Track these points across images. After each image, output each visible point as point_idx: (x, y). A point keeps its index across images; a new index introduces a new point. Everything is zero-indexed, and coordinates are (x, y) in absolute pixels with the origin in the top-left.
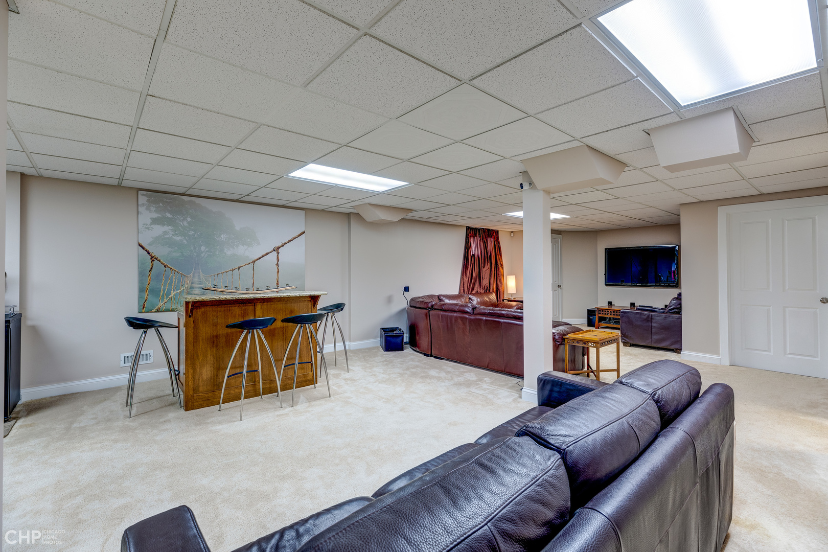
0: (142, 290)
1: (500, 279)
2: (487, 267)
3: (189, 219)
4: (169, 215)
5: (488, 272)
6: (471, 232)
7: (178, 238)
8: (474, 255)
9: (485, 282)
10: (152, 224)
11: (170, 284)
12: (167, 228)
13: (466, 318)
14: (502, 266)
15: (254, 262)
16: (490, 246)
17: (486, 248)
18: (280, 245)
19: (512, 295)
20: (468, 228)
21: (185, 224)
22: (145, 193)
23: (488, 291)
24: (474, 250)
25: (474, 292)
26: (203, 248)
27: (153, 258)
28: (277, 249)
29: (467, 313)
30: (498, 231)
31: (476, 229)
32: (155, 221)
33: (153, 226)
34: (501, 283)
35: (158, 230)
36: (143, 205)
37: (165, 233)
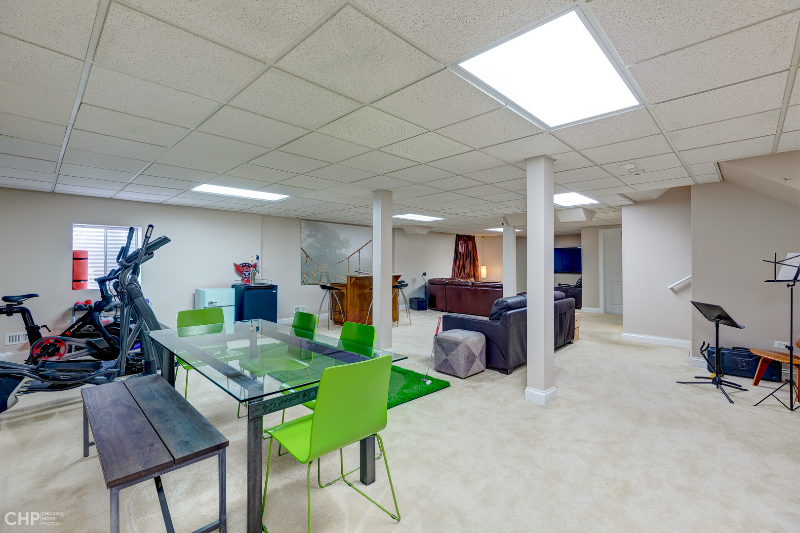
0: (302, 273)
1: (476, 269)
2: (468, 260)
3: (321, 234)
4: (313, 232)
5: (469, 263)
6: (459, 238)
7: (317, 245)
8: (460, 253)
9: (467, 270)
10: (307, 237)
11: (314, 270)
12: (313, 240)
13: (469, 289)
14: (477, 259)
15: (349, 258)
16: (470, 247)
17: (467, 248)
18: (360, 248)
19: (484, 278)
20: (457, 235)
21: (320, 237)
22: (304, 221)
23: (468, 276)
24: (461, 250)
25: (460, 277)
26: (327, 250)
27: (307, 256)
28: (359, 250)
29: (469, 286)
30: (474, 237)
31: (462, 235)
32: (308, 236)
33: (307, 239)
34: (477, 271)
35: (310, 240)
36: (303, 227)
37: (312, 242)
